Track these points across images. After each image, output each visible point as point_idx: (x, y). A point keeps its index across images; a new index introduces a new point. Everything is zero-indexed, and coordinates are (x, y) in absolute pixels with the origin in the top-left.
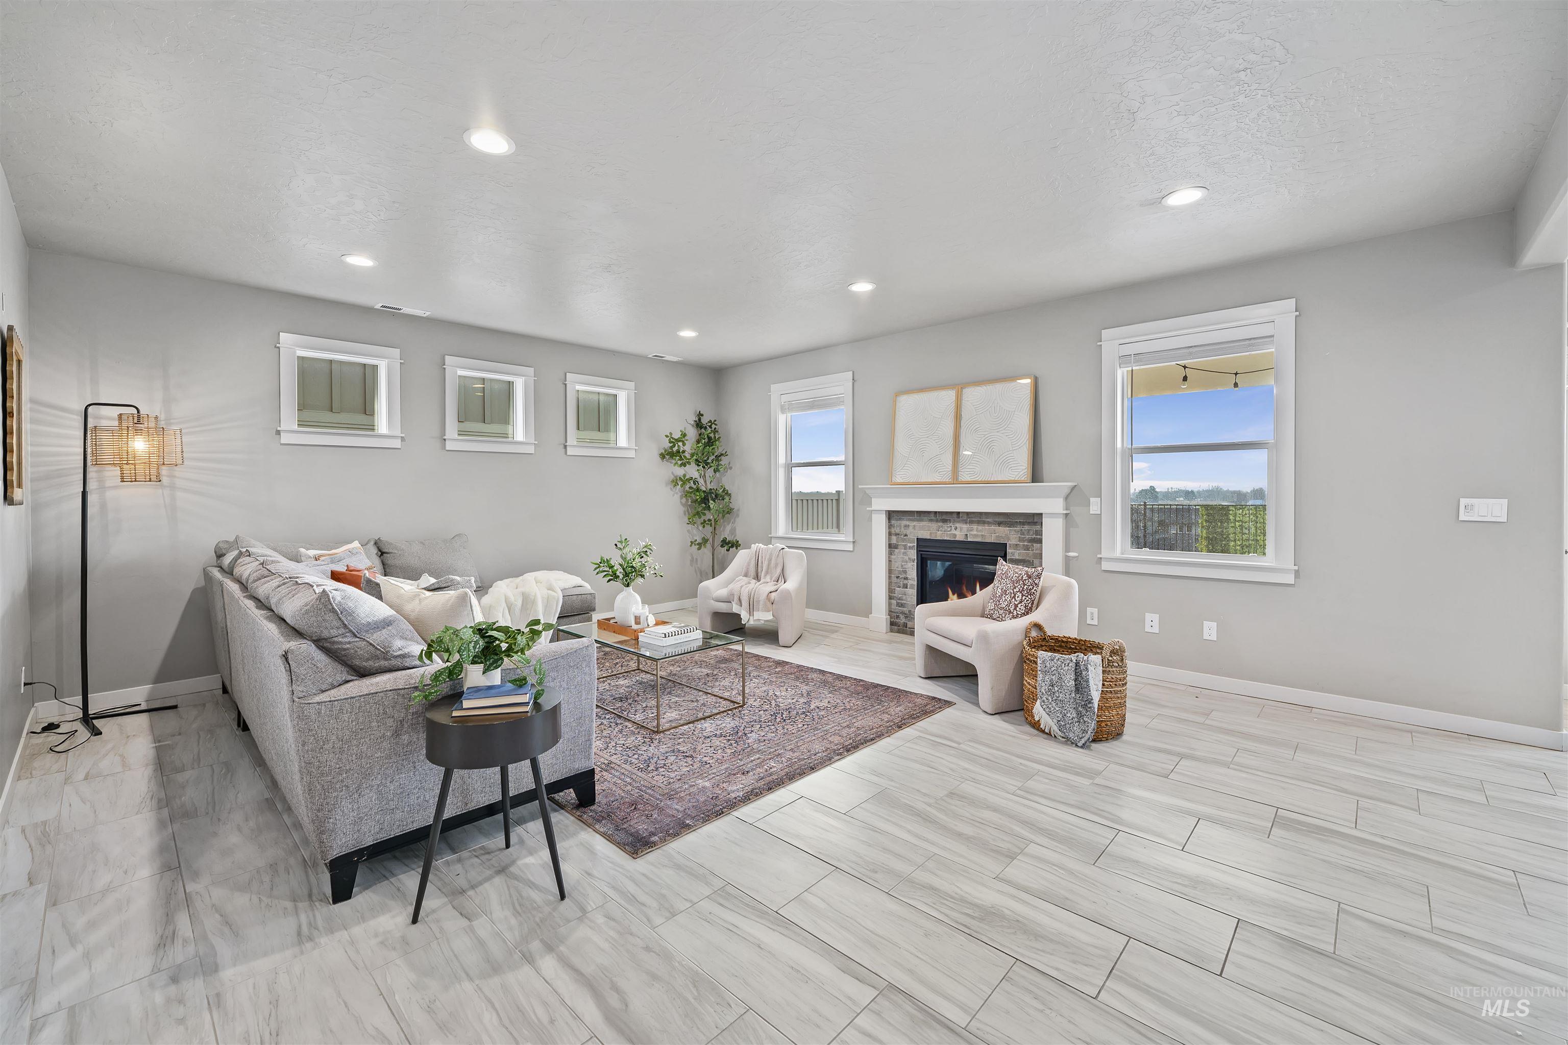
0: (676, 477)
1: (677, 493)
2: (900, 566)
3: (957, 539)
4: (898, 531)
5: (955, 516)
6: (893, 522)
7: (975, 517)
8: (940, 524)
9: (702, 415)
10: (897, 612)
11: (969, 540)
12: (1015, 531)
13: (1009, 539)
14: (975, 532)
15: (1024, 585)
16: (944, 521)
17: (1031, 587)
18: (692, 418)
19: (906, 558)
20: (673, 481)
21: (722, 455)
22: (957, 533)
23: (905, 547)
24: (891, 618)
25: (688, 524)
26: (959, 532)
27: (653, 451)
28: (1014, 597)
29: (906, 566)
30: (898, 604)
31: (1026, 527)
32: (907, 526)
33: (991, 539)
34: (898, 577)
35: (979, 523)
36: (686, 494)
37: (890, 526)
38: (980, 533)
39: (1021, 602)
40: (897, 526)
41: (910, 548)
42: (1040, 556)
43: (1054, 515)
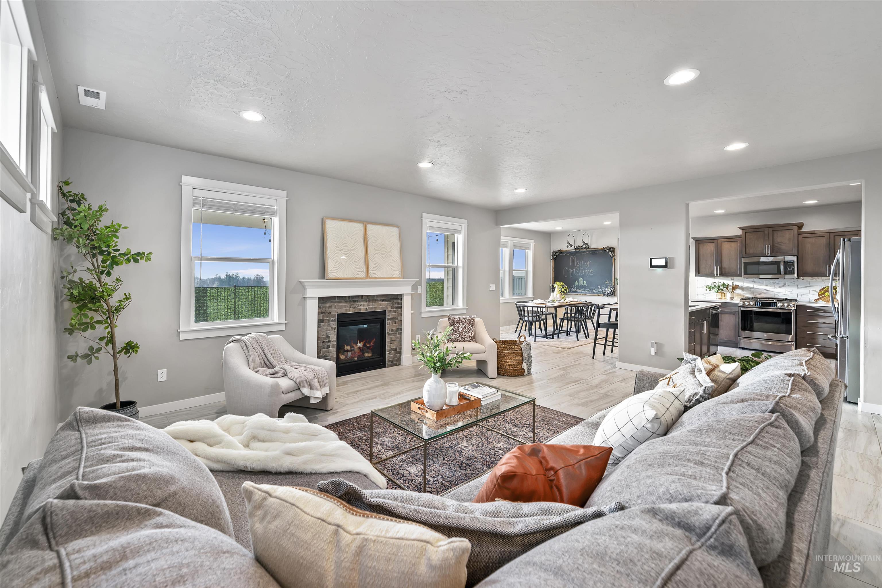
2: (325, 334)
3: (362, 311)
4: (323, 310)
5: (361, 298)
6: (322, 305)
7: (371, 298)
8: (352, 303)
11: (368, 311)
12: (389, 303)
13: (387, 308)
14: (371, 306)
16: (354, 301)
19: (330, 328)
22: (362, 307)
23: (329, 321)
29: (330, 333)
31: (395, 301)
32: (330, 307)
33: (379, 309)
34: (323, 342)
35: (373, 301)
37: (320, 308)
38: (373, 307)
40: (323, 307)
41: (332, 321)
42: (401, 315)
43: (407, 294)
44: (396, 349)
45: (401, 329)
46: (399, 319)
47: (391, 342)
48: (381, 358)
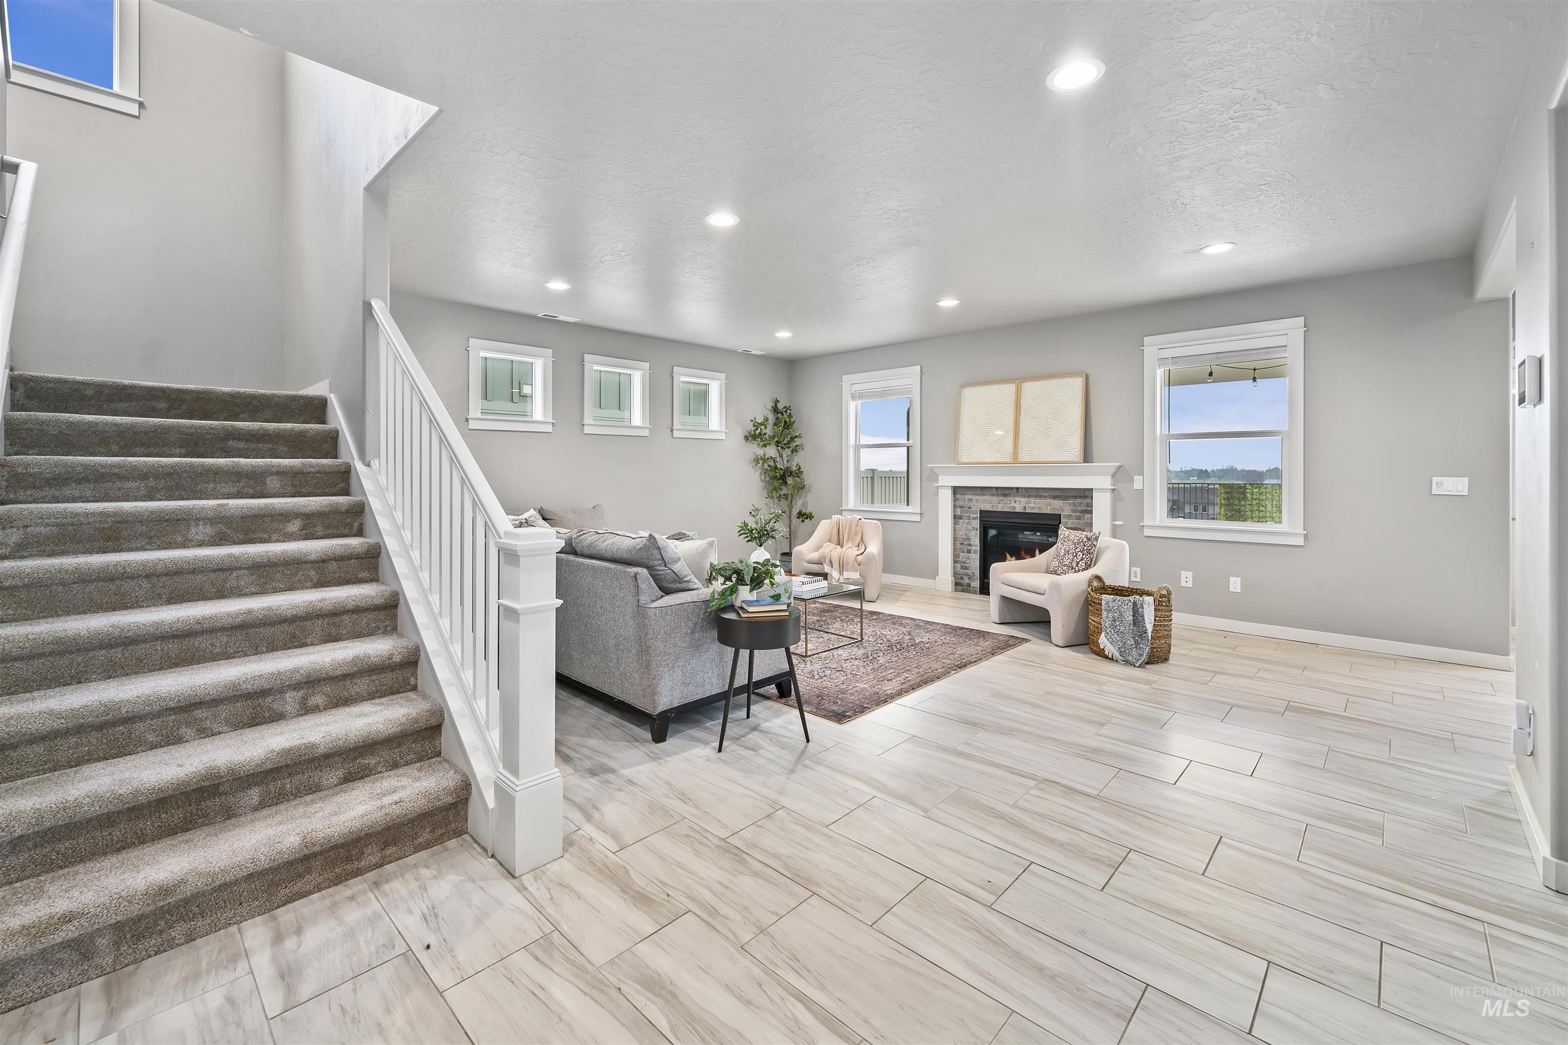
0: (757, 456)
1: (757, 471)
2: (964, 534)
3: (1016, 511)
4: (962, 504)
5: (1015, 491)
6: (958, 496)
7: (1033, 492)
8: (1001, 498)
9: (778, 402)
10: (961, 574)
11: (1027, 511)
12: (1068, 503)
13: (1063, 510)
14: (1032, 505)
15: (1085, 546)
16: (1005, 495)
17: (1090, 547)
18: (770, 405)
19: (970, 527)
20: (755, 460)
21: (796, 437)
22: (1017, 505)
23: (969, 518)
24: (956, 579)
25: (767, 498)
26: (1019, 505)
27: (739, 434)
28: (1076, 556)
29: (969, 535)
30: (962, 567)
31: (1078, 500)
32: (970, 500)
33: (1048, 511)
34: (962, 544)
35: (1036, 497)
36: (765, 472)
37: (955, 500)
38: (1037, 506)
39: (1082, 560)
40: (962, 500)
41: (974, 518)
42: (1090, 525)
43: (1103, 490)
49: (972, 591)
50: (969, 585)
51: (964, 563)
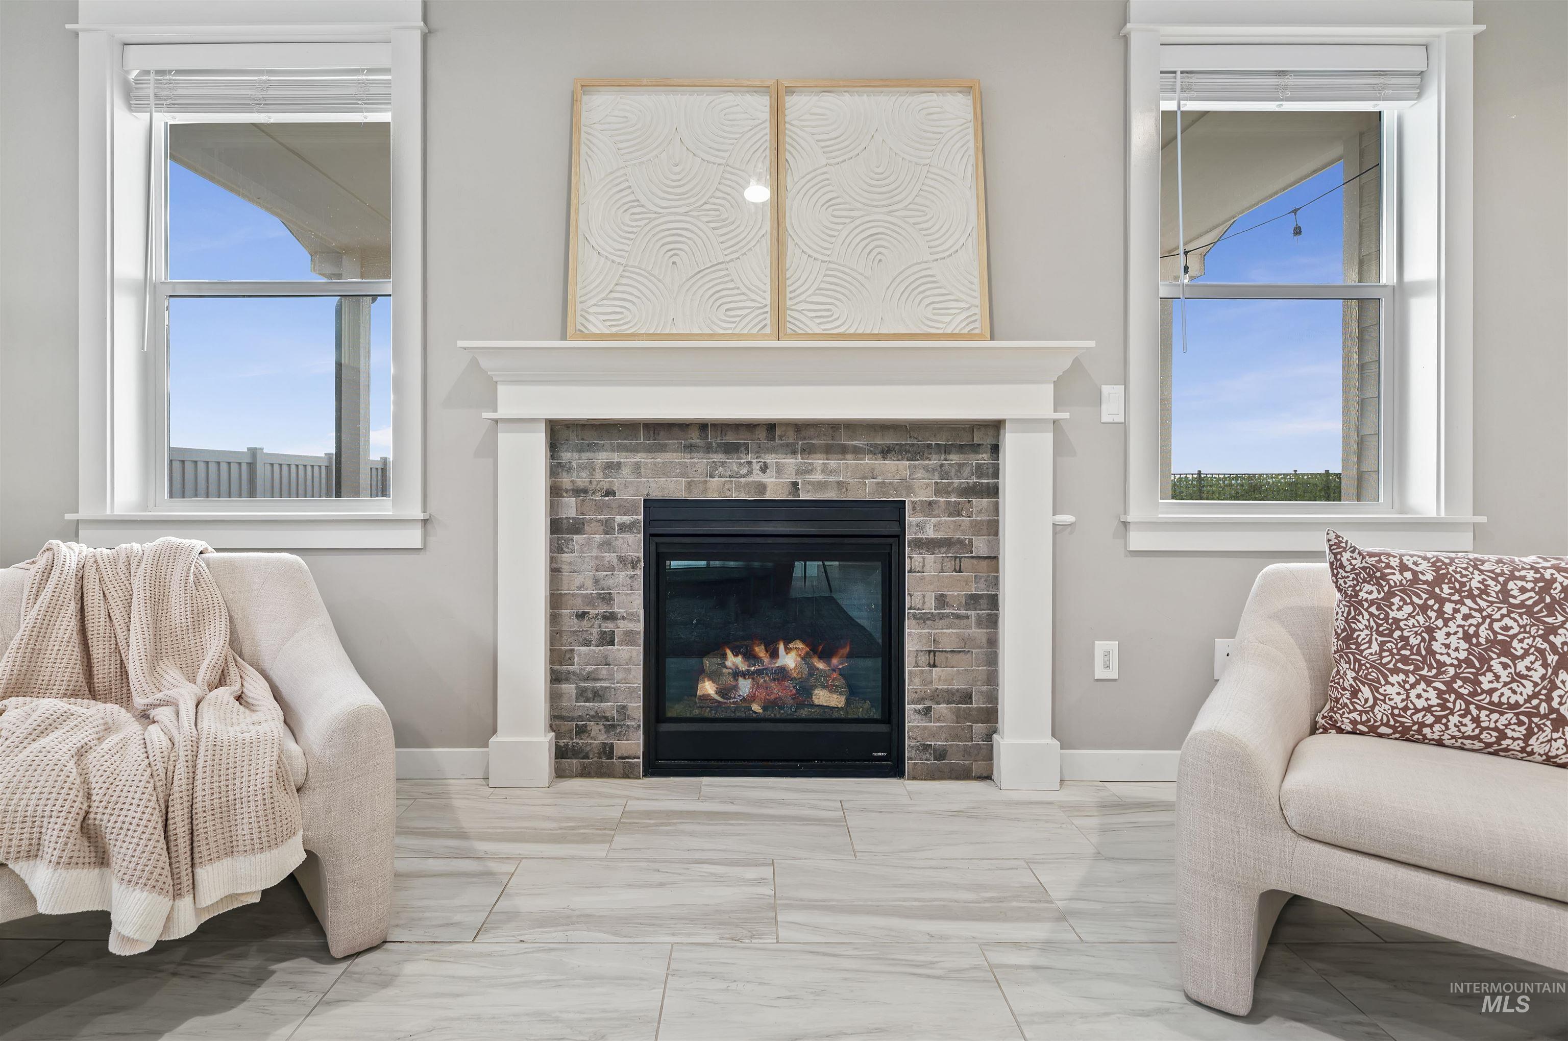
2: (589, 583)
3: (768, 496)
4: (582, 480)
5: (762, 434)
6: (566, 456)
7: (818, 437)
8: (718, 457)
10: (581, 718)
11: (803, 496)
12: (926, 468)
13: (910, 489)
14: (818, 477)
16: (731, 449)
19: (611, 557)
22: (769, 479)
23: (607, 527)
24: (558, 736)
26: (774, 478)
29: (609, 582)
30: (582, 694)
31: (955, 458)
32: (612, 468)
33: (866, 492)
34: (582, 616)
35: (828, 450)
37: (556, 468)
38: (832, 479)
40: (581, 467)
41: (623, 528)
42: (993, 528)
43: (1029, 424)
44: (967, 697)
45: (993, 602)
46: (980, 546)
47: (933, 657)
48: (883, 728)
49: (619, 770)
50: (608, 751)
51: (587, 678)
